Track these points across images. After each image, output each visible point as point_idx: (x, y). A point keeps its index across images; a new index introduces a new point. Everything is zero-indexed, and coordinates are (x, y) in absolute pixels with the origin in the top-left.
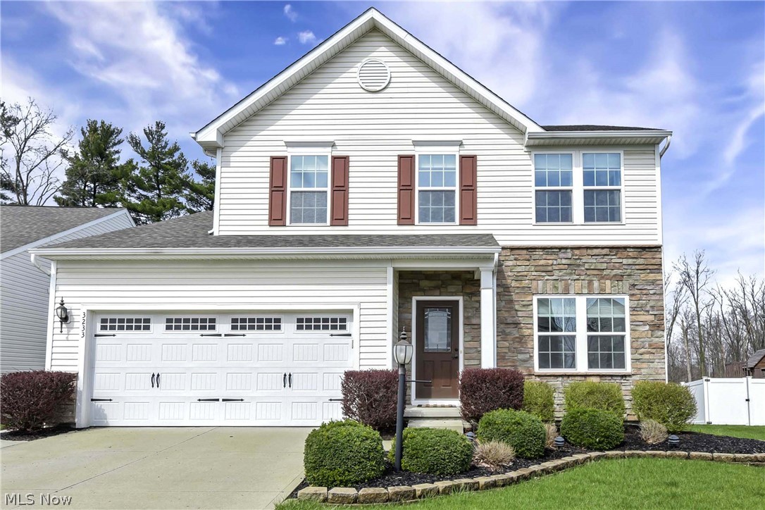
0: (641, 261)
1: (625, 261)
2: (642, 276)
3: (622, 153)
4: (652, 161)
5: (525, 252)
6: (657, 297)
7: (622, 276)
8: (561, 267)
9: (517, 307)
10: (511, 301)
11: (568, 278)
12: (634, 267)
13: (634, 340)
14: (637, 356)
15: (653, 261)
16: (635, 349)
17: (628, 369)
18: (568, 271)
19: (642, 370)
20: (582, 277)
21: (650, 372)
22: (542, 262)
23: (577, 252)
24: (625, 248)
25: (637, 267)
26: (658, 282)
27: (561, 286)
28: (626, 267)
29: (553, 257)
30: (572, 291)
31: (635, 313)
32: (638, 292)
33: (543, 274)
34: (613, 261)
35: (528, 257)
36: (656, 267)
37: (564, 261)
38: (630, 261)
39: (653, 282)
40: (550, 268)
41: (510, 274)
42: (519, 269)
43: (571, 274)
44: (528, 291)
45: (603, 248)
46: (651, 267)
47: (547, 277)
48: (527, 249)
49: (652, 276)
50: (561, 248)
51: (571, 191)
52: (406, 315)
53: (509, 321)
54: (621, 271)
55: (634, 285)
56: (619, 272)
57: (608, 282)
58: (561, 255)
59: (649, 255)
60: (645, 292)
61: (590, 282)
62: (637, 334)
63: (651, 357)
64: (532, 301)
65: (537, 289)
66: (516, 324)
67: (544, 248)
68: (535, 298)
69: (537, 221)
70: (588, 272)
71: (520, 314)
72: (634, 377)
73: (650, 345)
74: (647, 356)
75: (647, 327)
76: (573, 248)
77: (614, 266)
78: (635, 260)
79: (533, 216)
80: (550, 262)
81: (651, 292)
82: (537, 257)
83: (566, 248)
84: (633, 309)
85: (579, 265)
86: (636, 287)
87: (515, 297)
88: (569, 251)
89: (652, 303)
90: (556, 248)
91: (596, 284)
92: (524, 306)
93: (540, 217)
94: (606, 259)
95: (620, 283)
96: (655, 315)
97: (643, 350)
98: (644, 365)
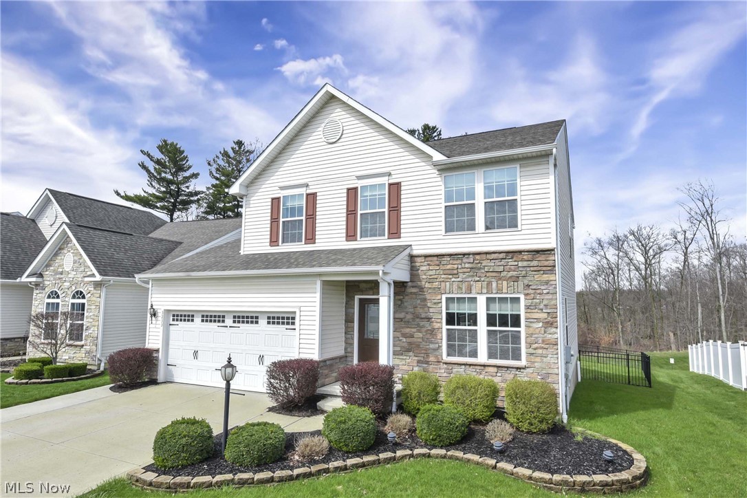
0: (535, 263)
1: (520, 264)
2: (536, 277)
3: (518, 166)
4: (546, 171)
5: (435, 258)
6: (550, 297)
7: (518, 277)
8: (465, 270)
9: (429, 305)
10: (425, 300)
11: (470, 279)
12: (528, 269)
13: (529, 336)
14: (531, 351)
15: (546, 263)
16: (529, 345)
17: (523, 362)
18: (471, 274)
19: (536, 364)
20: (482, 279)
21: (544, 366)
22: (449, 267)
23: (478, 257)
24: (520, 252)
25: (532, 269)
26: (551, 283)
27: (464, 286)
28: (521, 269)
29: (459, 262)
30: (473, 291)
31: (529, 311)
32: (532, 292)
33: (451, 277)
34: (509, 264)
35: (437, 263)
36: (549, 268)
37: (467, 265)
38: (525, 264)
39: (547, 283)
40: (455, 272)
41: (424, 277)
42: (431, 273)
43: (473, 276)
44: (438, 291)
45: (500, 253)
46: (544, 268)
47: (453, 280)
48: (437, 256)
49: (545, 277)
50: (464, 255)
51: (474, 204)
52: (350, 310)
53: (423, 315)
54: (516, 273)
55: (528, 286)
56: (515, 273)
57: (505, 283)
58: (465, 260)
59: (542, 257)
60: (538, 291)
61: (489, 284)
62: (531, 331)
63: (545, 352)
64: (441, 299)
65: (445, 289)
66: (429, 319)
67: (450, 255)
68: (444, 297)
69: (446, 232)
70: (488, 274)
71: (431, 310)
72: (528, 370)
73: (543, 341)
74: (540, 351)
75: (541, 324)
76: (475, 254)
77: (510, 268)
78: (529, 263)
79: (443, 228)
80: (456, 266)
81: (545, 292)
82: (445, 262)
83: (469, 254)
84: (527, 307)
85: (480, 269)
86: (531, 287)
87: (428, 297)
88: (471, 256)
89: (545, 302)
90: (460, 255)
91: (494, 285)
92: (435, 303)
93: (449, 228)
94: (503, 262)
95: (516, 283)
96: (549, 313)
97: (536, 345)
98: (538, 359)
